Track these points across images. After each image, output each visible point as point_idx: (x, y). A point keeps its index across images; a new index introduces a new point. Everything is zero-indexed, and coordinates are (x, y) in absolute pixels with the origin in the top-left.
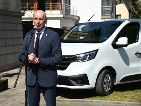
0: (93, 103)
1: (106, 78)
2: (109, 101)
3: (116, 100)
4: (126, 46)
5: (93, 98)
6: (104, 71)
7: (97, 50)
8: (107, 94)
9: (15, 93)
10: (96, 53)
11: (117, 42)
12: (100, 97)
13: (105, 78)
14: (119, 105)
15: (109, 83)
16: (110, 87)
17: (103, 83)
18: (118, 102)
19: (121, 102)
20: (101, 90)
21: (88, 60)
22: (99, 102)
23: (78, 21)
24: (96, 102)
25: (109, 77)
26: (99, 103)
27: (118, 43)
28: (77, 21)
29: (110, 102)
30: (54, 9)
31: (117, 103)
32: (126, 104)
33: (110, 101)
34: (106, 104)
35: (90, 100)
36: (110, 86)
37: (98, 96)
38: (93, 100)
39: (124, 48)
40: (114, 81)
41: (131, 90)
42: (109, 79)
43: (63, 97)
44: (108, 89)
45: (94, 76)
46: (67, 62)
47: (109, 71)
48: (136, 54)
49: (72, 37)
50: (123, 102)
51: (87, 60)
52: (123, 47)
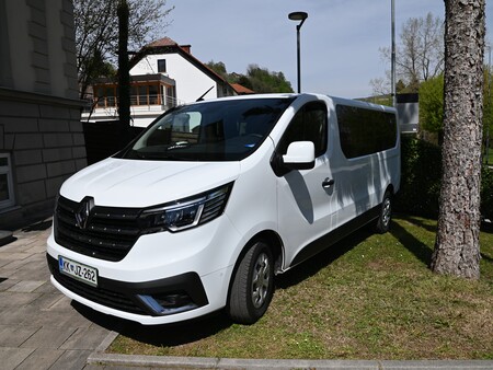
1: (258, 267)
2: (276, 365)
4: (310, 166)
6: (253, 248)
7: (230, 186)
11: (284, 156)
13: (255, 271)
15: (266, 278)
16: (267, 288)
17: (252, 288)
18: (306, 365)
19: (317, 366)
21: (199, 224)
25: (266, 261)
27: (287, 158)
30: (152, 103)
33: (280, 365)
36: (267, 285)
39: (303, 172)
42: (264, 266)
44: (264, 295)
45: (221, 274)
46: (126, 232)
47: (264, 245)
48: (324, 184)
51: (195, 223)
52: (301, 171)
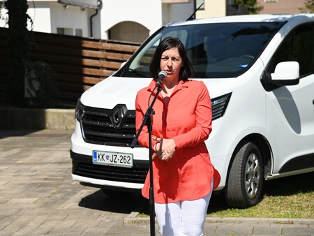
0: (227, 225)
1: (250, 163)
2: (264, 219)
3: (280, 216)
4: (295, 82)
5: (219, 213)
6: (246, 146)
7: (229, 95)
8: (253, 202)
9: (14, 210)
10: (227, 102)
11: (272, 75)
12: (237, 210)
13: (248, 164)
14: (291, 226)
15: (256, 176)
16: (257, 186)
17: (245, 176)
18: (286, 220)
19: (294, 220)
20: (240, 194)
22: (241, 222)
23: (97, 10)
24: (234, 222)
25: (256, 162)
26: (241, 224)
27: (275, 76)
28: (95, 12)
29: (268, 222)
31: (285, 223)
32: (308, 225)
33: (267, 219)
34: (260, 225)
35: (219, 219)
36: (257, 183)
37: (231, 208)
38: (225, 219)
40: (266, 171)
41: (304, 192)
42: (255, 165)
43: (145, 214)
44: (254, 190)
45: (223, 160)
47: (255, 147)
49: (103, 59)
50: (298, 220)
52: (287, 87)
